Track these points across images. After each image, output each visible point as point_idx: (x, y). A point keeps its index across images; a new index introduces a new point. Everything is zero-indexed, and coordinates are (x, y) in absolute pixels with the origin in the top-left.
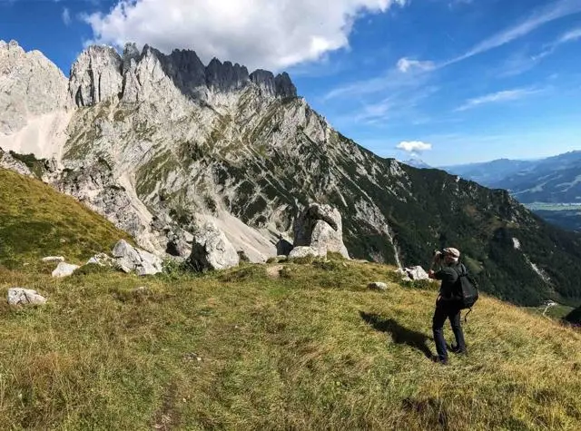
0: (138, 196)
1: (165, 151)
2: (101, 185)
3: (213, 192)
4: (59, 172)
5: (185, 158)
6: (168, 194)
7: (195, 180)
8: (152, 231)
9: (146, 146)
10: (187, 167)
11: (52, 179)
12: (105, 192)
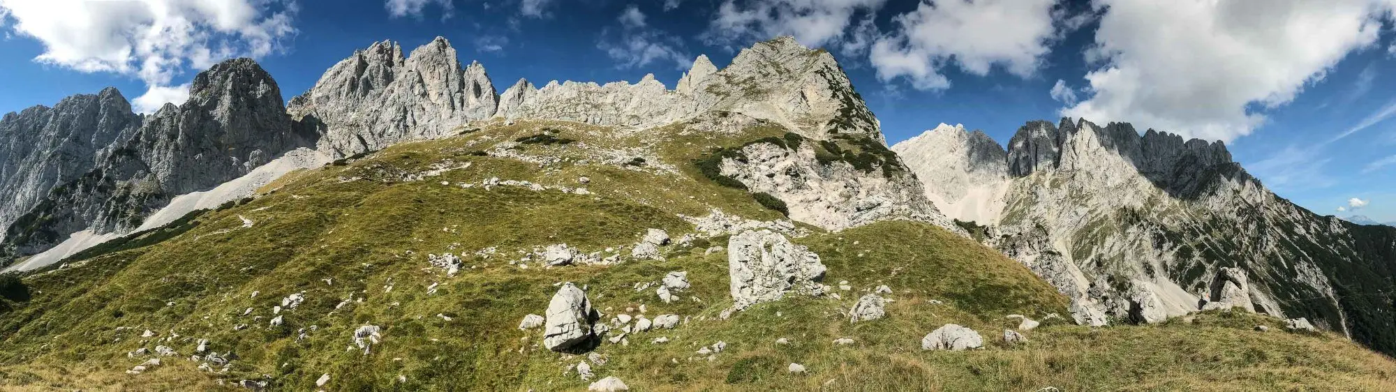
0: (1074, 262)
1: (1102, 216)
2: (1038, 251)
3: (1151, 257)
4: (998, 238)
5: (1122, 223)
6: (1105, 260)
7: (1132, 244)
8: (1089, 299)
9: (1082, 211)
10: (1124, 232)
11: (991, 245)
12: (1042, 258)
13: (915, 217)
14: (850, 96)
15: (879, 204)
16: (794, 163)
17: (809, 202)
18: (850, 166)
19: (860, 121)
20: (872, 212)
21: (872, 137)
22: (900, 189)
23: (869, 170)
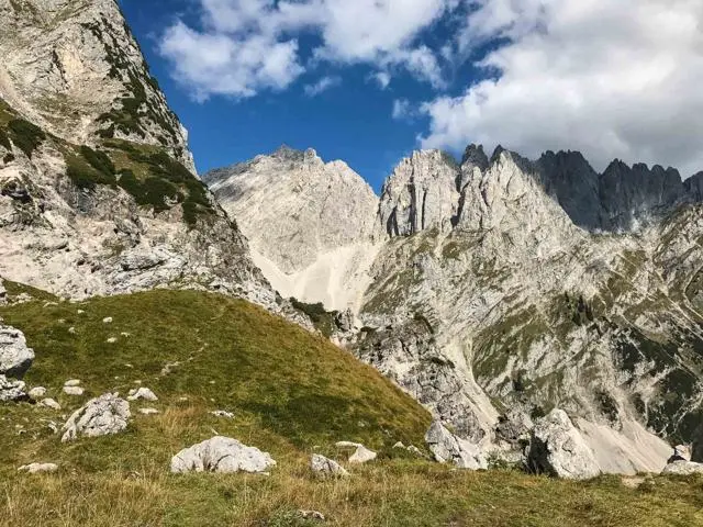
0: (476, 378)
1: (526, 307)
2: (416, 356)
3: (612, 383)
4: (355, 331)
5: (561, 321)
6: (529, 382)
7: (577, 358)
8: (496, 442)
9: (493, 298)
10: (564, 335)
11: (344, 342)
12: (422, 368)
13: (218, 287)
14: (142, 81)
15: (161, 263)
16: (23, 176)
17: (45, 249)
18: (128, 196)
19: (153, 124)
20: (148, 274)
21: (171, 153)
22: (209, 244)
23: (160, 208)
